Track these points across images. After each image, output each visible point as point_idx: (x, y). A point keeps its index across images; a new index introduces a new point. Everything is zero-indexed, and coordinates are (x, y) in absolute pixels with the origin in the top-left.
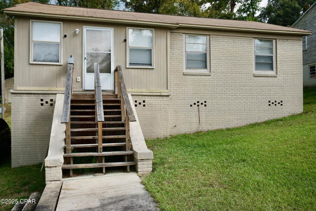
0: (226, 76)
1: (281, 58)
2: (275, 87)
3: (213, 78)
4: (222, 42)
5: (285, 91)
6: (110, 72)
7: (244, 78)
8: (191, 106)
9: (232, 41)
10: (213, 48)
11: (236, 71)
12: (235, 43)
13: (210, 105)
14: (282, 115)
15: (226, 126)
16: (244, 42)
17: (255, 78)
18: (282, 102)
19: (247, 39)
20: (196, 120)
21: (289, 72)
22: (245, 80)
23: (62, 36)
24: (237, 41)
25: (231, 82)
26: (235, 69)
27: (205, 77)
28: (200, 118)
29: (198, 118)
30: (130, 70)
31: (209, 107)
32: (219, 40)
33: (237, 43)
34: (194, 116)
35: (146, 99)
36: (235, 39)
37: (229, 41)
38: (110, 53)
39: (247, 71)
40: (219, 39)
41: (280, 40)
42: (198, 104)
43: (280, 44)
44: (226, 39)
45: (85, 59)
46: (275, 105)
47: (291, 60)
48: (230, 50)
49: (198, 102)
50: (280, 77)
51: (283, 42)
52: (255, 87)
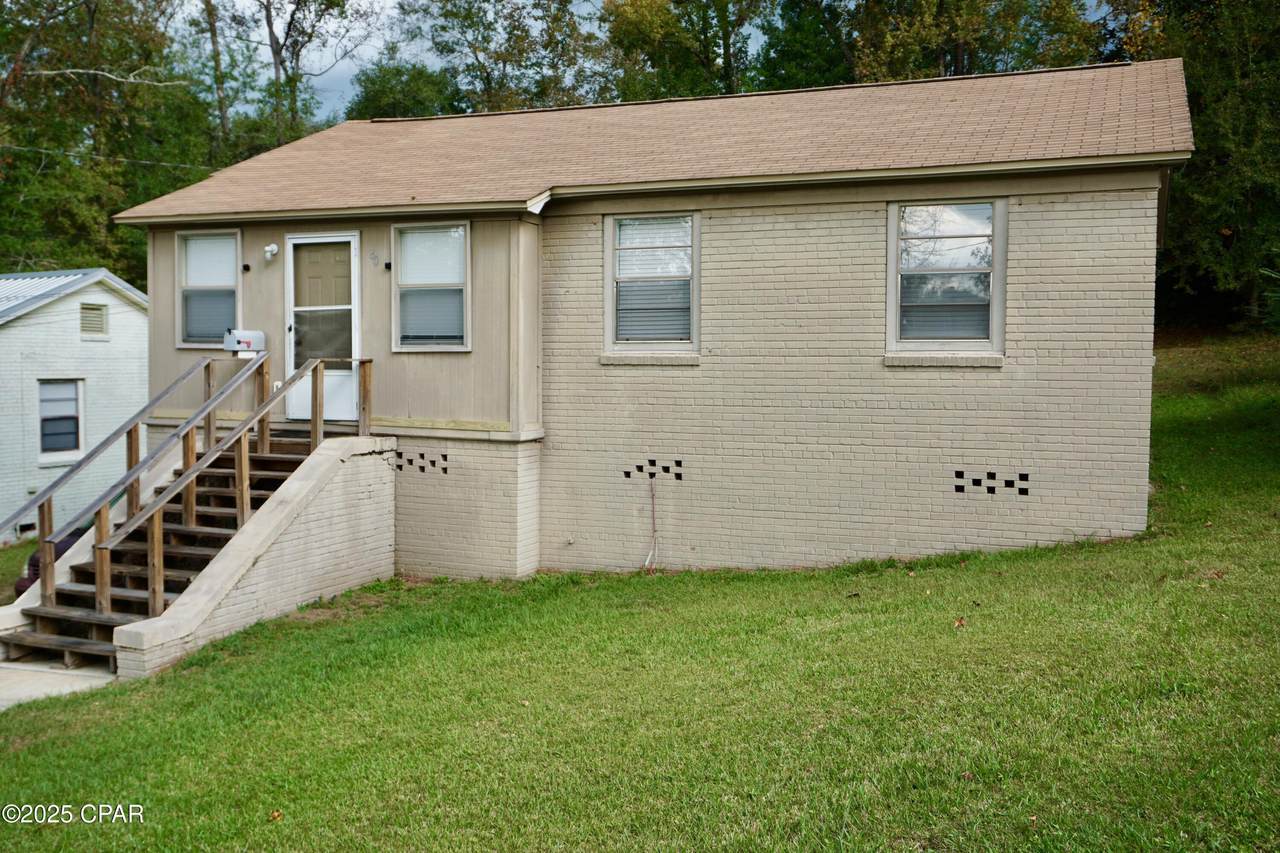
0: (761, 367)
1: (1030, 279)
2: (986, 413)
3: (711, 374)
4: (746, 235)
5: (1045, 431)
6: (348, 366)
7: (838, 374)
8: (628, 474)
9: (792, 225)
10: (714, 258)
11: (804, 344)
12: (804, 233)
13: (694, 477)
14: (1022, 535)
15: (757, 560)
16: (844, 223)
17: (888, 374)
18: (1024, 477)
19: (859, 212)
20: (639, 526)
21: (1068, 345)
22: (843, 382)
23: (240, 267)
24: (815, 225)
25: (783, 388)
26: (799, 337)
27: (676, 372)
28: (658, 521)
29: (651, 521)
30: (405, 358)
31: (692, 484)
32: (734, 228)
33: (812, 233)
34: (635, 513)
35: (452, 450)
36: (804, 217)
37: (778, 226)
38: (350, 310)
39: (855, 344)
40: (739, 220)
41: (1025, 200)
42: (653, 470)
43: (1027, 216)
44: (768, 219)
45: (290, 329)
46: (991, 490)
47: (1082, 287)
48: (782, 263)
49: (652, 463)
50: (1020, 369)
51: (1041, 208)
52: (893, 412)
